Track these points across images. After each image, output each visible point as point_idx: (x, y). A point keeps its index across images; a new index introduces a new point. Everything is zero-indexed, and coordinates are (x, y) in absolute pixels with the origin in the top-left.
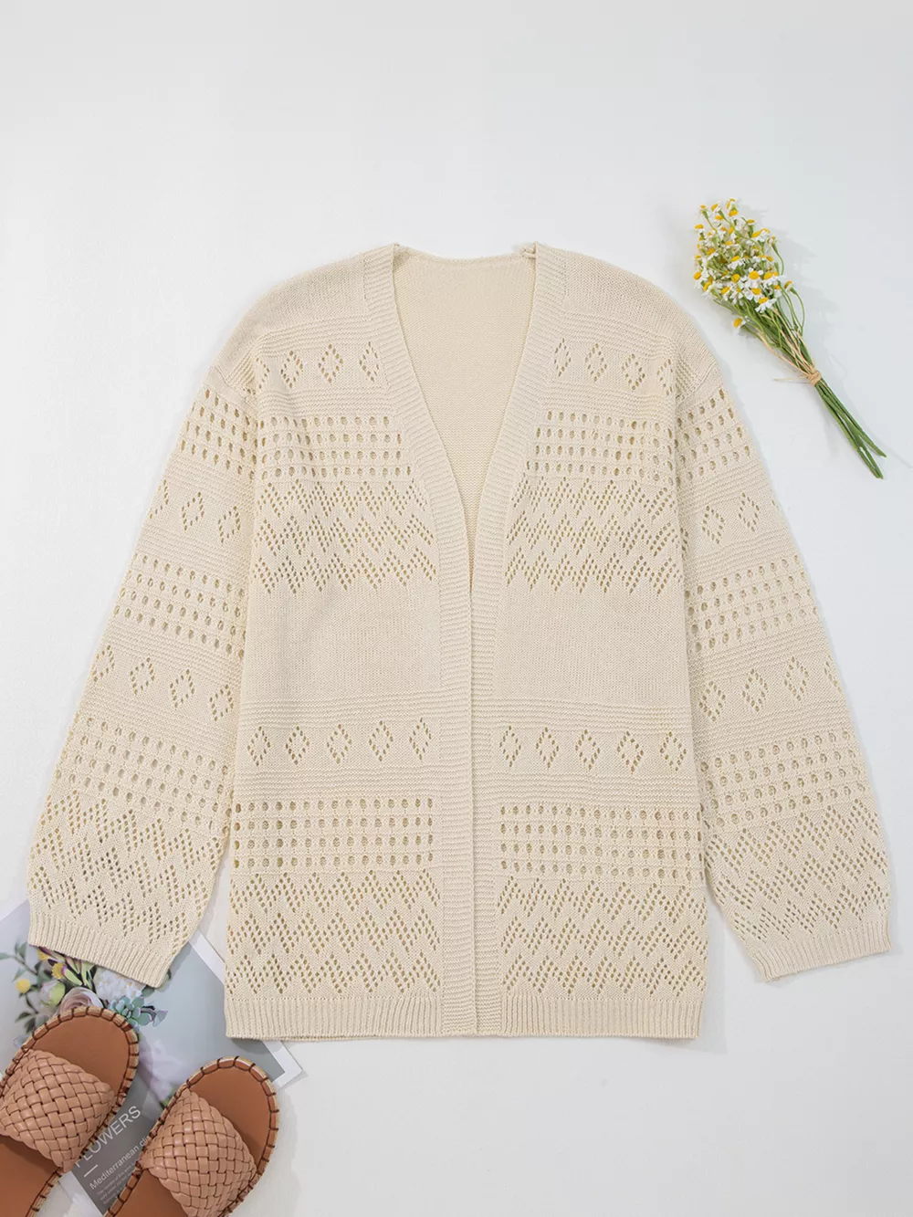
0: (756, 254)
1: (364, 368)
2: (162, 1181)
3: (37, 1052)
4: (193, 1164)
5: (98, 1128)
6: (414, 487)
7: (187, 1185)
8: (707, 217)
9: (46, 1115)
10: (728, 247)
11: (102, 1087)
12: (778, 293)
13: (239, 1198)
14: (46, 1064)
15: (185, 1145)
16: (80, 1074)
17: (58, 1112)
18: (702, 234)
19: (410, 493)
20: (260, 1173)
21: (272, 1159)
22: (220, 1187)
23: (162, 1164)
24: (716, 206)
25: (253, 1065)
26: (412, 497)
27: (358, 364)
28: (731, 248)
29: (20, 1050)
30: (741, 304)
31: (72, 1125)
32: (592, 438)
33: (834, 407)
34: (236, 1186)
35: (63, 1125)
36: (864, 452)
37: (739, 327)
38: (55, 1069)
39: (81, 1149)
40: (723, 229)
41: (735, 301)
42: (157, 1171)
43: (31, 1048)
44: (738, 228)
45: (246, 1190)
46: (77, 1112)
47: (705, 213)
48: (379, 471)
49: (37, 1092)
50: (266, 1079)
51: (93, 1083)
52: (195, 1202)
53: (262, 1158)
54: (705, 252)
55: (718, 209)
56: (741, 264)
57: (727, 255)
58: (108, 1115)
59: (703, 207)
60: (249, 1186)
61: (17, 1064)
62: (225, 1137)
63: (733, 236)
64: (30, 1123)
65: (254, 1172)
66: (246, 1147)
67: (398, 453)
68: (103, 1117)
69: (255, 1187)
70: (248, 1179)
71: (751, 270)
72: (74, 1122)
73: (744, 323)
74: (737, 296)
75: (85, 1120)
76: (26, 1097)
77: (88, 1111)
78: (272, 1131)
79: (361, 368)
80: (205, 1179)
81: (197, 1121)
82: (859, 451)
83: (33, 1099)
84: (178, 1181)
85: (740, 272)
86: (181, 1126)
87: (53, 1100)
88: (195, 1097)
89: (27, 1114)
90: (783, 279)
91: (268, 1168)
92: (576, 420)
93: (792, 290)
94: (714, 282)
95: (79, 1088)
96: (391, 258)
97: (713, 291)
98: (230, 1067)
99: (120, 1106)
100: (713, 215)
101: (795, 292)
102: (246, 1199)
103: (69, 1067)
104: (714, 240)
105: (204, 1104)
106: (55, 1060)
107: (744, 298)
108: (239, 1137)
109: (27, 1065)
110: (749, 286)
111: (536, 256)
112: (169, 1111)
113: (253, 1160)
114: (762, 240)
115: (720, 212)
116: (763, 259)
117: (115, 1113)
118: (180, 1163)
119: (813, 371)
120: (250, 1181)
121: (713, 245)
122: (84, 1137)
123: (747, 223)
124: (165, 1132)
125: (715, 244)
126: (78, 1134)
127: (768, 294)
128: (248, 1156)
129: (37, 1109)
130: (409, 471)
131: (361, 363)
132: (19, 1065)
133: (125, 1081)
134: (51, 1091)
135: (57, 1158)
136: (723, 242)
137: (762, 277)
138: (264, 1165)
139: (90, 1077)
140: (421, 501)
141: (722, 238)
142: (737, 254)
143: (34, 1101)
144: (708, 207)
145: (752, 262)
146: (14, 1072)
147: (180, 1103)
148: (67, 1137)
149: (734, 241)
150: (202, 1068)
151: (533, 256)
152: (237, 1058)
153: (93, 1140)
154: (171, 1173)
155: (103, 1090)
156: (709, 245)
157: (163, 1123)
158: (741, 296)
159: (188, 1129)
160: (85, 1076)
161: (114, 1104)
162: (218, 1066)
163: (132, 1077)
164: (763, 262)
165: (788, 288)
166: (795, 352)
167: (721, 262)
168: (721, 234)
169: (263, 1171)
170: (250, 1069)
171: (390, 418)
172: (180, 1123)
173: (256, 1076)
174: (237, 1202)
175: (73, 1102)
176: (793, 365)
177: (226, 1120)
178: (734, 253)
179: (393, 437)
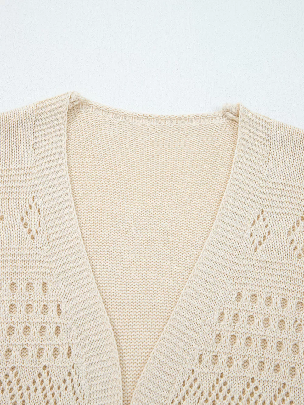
1: (26, 225)
6: (73, 373)
19: (68, 381)
26: (70, 388)
27: (20, 221)
32: (293, 329)
48: (32, 351)
67: (58, 328)
79: (22, 225)
92: (273, 305)
96: (65, 109)
111: (240, 119)
130: (69, 354)
131: (22, 220)
140: (78, 394)
151: (234, 118)
171: (49, 284)
179: (52, 307)
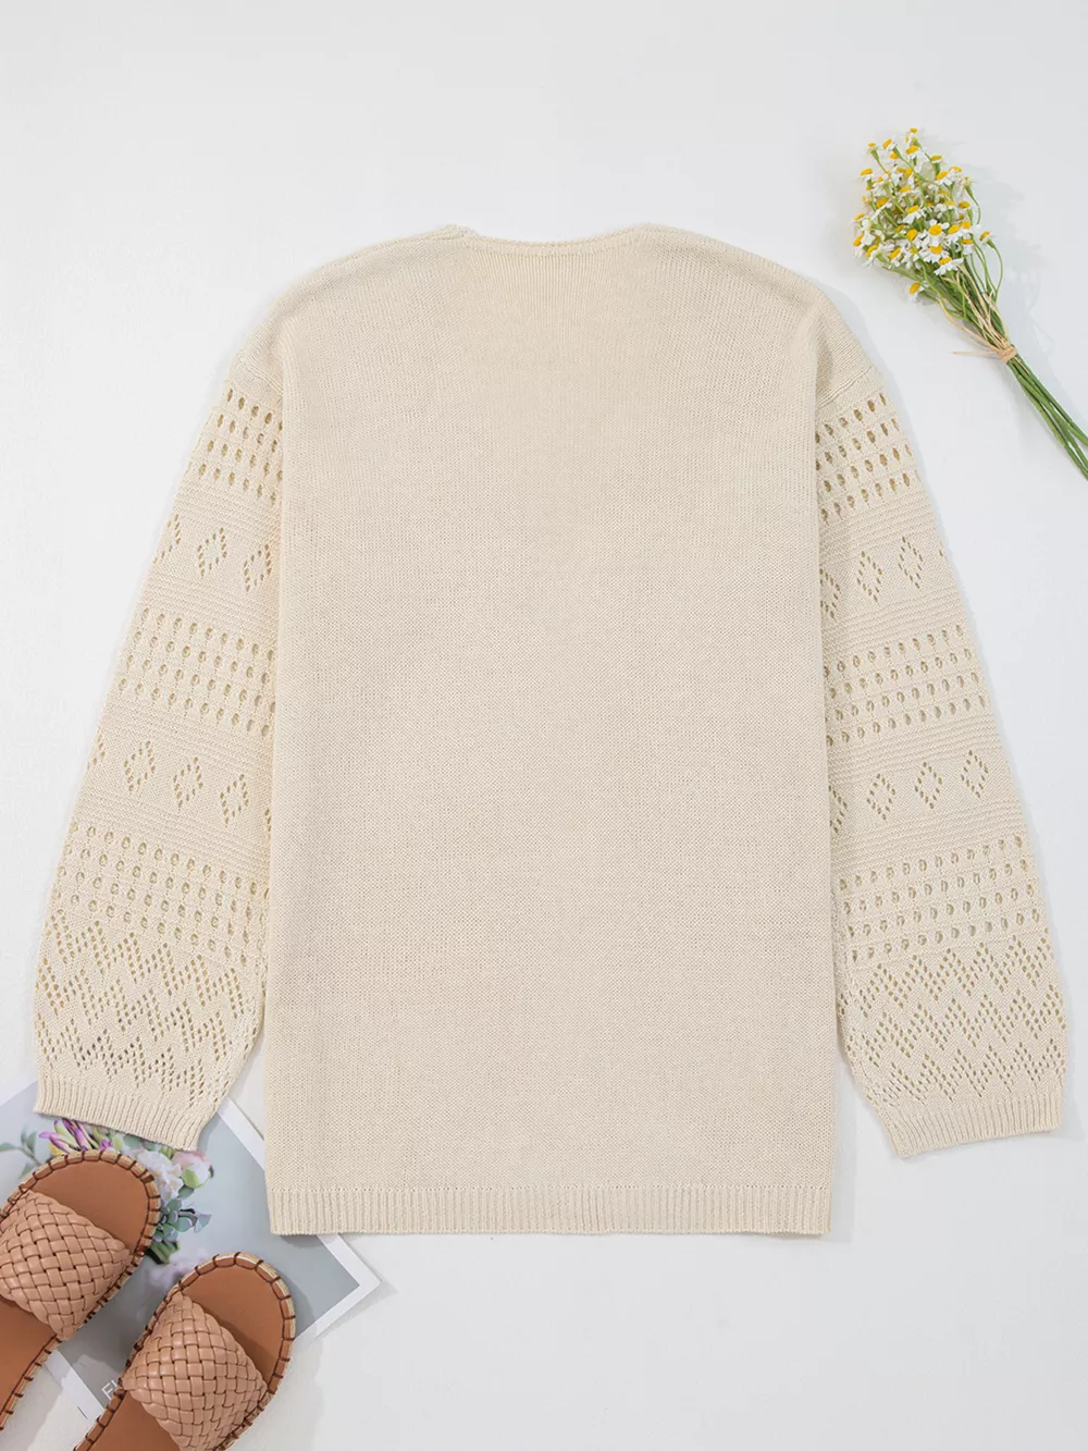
0: (942, 201)
2: (145, 1406)
3: (38, 1194)
4: (182, 1385)
5: (109, 1289)
7: (177, 1411)
8: (877, 158)
9: (45, 1271)
10: (904, 194)
11: (114, 1244)
12: (968, 250)
13: (246, 1422)
14: (47, 1211)
15: (173, 1362)
16: (87, 1228)
17: (60, 1269)
18: (869, 181)
20: (271, 1391)
21: (286, 1373)
22: (219, 1409)
23: (145, 1386)
24: (889, 142)
25: (261, 1262)
28: (908, 196)
29: (17, 1190)
30: (918, 267)
31: (76, 1286)
33: (1036, 393)
34: (240, 1407)
35: (65, 1284)
36: (1074, 449)
37: (916, 294)
38: (58, 1218)
39: (86, 1313)
40: (900, 170)
41: (909, 265)
42: (139, 1393)
43: (31, 1188)
44: (918, 169)
45: (255, 1412)
46: (83, 1270)
47: (874, 153)
49: (35, 1243)
50: (278, 1279)
51: (104, 1239)
52: (188, 1430)
53: (274, 1374)
54: (872, 205)
55: (892, 146)
56: (919, 217)
57: (903, 205)
58: (121, 1275)
59: (872, 145)
60: (258, 1407)
61: (13, 1205)
62: (223, 1351)
63: (911, 180)
64: (25, 1280)
65: (264, 1390)
66: (250, 1361)
68: (116, 1277)
69: (266, 1408)
70: (256, 1399)
71: (933, 223)
72: (79, 1282)
73: (921, 289)
74: (911, 258)
75: (92, 1280)
76: (22, 1247)
77: (97, 1271)
78: (285, 1342)
80: (198, 1403)
81: (189, 1333)
82: (1067, 447)
83: (29, 1251)
84: (166, 1406)
85: (918, 226)
86: (169, 1339)
87: (54, 1254)
88: (187, 1303)
89: (20, 1268)
90: (977, 230)
91: (282, 1386)
93: (989, 243)
94: (881, 245)
95: (85, 1243)
97: (879, 256)
98: (230, 1266)
99: (136, 1265)
100: (886, 156)
101: (992, 246)
102: (256, 1422)
103: (74, 1218)
104: (886, 186)
105: (198, 1311)
106: (57, 1207)
107: (920, 260)
108: (241, 1351)
109: (24, 1209)
110: (930, 246)
112: (158, 1318)
113: (261, 1377)
114: (949, 183)
115: (895, 150)
116: (950, 208)
117: (130, 1274)
118: (168, 1383)
119: (1005, 344)
120: (259, 1402)
121: (884, 193)
122: (90, 1300)
123: (931, 160)
124: (151, 1346)
125: (888, 192)
126: (82, 1297)
127: (954, 253)
128: (254, 1372)
129: (33, 1263)
132: (15, 1207)
133: (143, 1239)
134: (52, 1243)
135: (55, 1322)
136: (899, 188)
137: (946, 231)
138: (277, 1382)
139: (100, 1233)
141: (897, 182)
142: (917, 203)
143: (30, 1254)
144: (879, 144)
145: (936, 210)
146: (8, 1214)
147: (170, 1310)
148: (69, 1299)
149: (913, 187)
150: (196, 1268)
152: (237, 1254)
153: (103, 1303)
154: (156, 1396)
155: (116, 1247)
156: (879, 194)
157: (151, 1332)
158: (916, 258)
159: (178, 1343)
160: (93, 1230)
161: (129, 1264)
162: (215, 1265)
163: (151, 1235)
164: (950, 211)
165: (985, 240)
166: (984, 322)
167: (896, 214)
168: (895, 177)
169: (276, 1389)
170: (256, 1268)
172: (169, 1335)
173: (263, 1276)
174: (243, 1426)
175: (78, 1258)
176: (980, 339)
177: (224, 1330)
178: (912, 201)
